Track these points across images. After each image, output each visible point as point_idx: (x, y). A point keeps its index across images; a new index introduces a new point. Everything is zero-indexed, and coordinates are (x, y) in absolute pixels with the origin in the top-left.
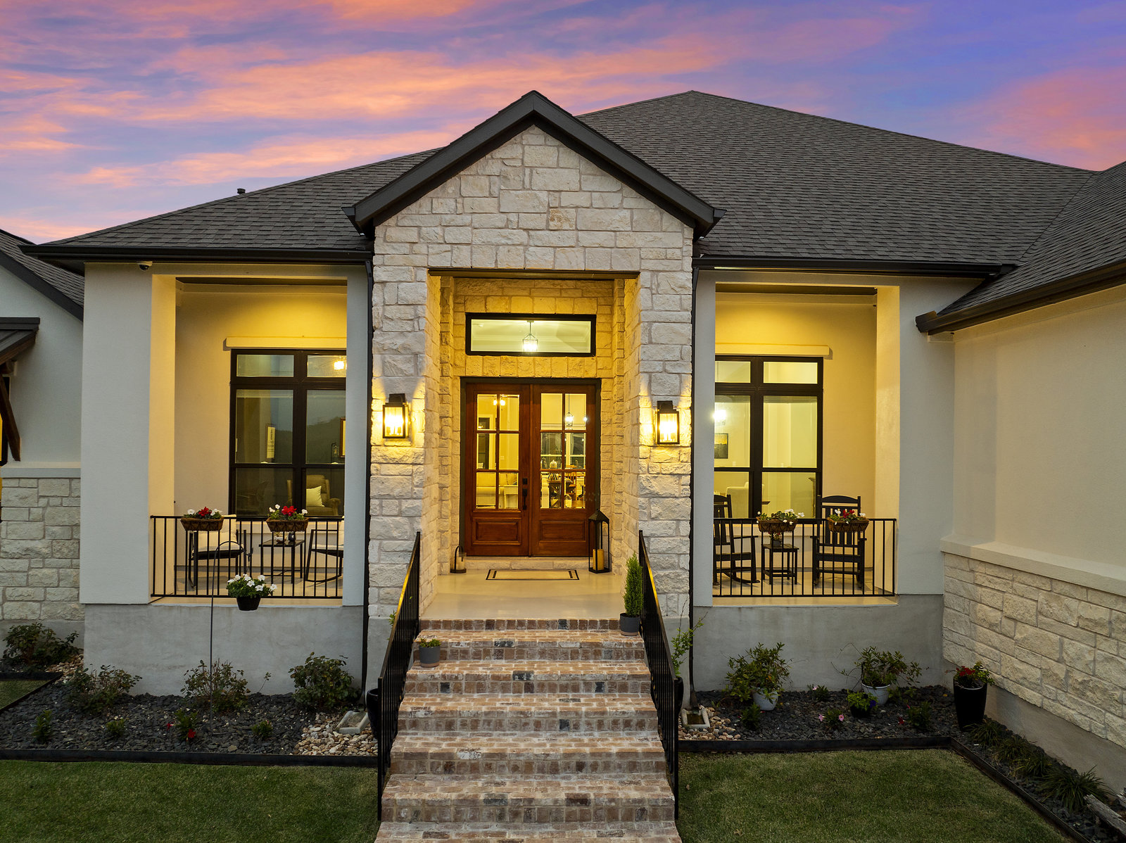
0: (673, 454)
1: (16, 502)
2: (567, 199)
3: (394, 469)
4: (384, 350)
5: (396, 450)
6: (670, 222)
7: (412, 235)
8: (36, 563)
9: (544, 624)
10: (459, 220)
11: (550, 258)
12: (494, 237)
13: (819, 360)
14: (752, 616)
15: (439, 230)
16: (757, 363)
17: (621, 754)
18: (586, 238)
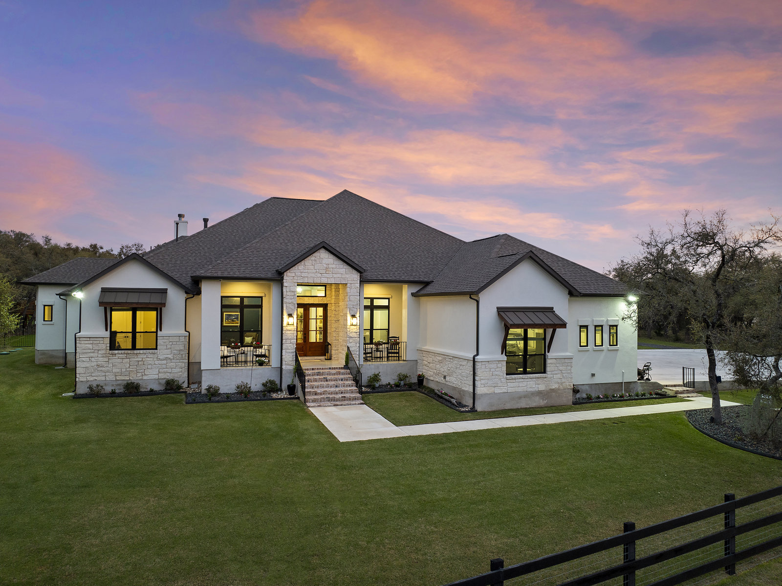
0: (355, 327)
1: (162, 343)
2: (330, 266)
3: (289, 332)
4: (286, 303)
5: (289, 328)
6: (354, 272)
7: (293, 275)
8: (169, 361)
9: (325, 369)
10: (305, 271)
11: (326, 280)
12: (313, 275)
13: (389, 299)
14: (373, 366)
15: (300, 273)
16: (372, 299)
17: (350, 390)
18: (335, 276)
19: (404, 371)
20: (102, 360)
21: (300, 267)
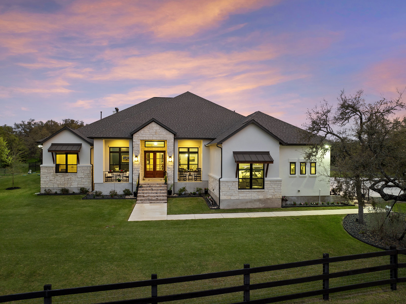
0: (171, 163)
1: (79, 170)
2: (158, 131)
3: (136, 165)
4: (134, 150)
5: (136, 163)
6: (171, 134)
7: (138, 136)
8: (83, 179)
10: (144, 134)
11: (156, 138)
12: (148, 136)
13: (198, 148)
14: (183, 184)
15: (141, 135)
16: (189, 148)
18: (160, 136)
19: (200, 186)
20: (52, 178)
21: (142, 132)
